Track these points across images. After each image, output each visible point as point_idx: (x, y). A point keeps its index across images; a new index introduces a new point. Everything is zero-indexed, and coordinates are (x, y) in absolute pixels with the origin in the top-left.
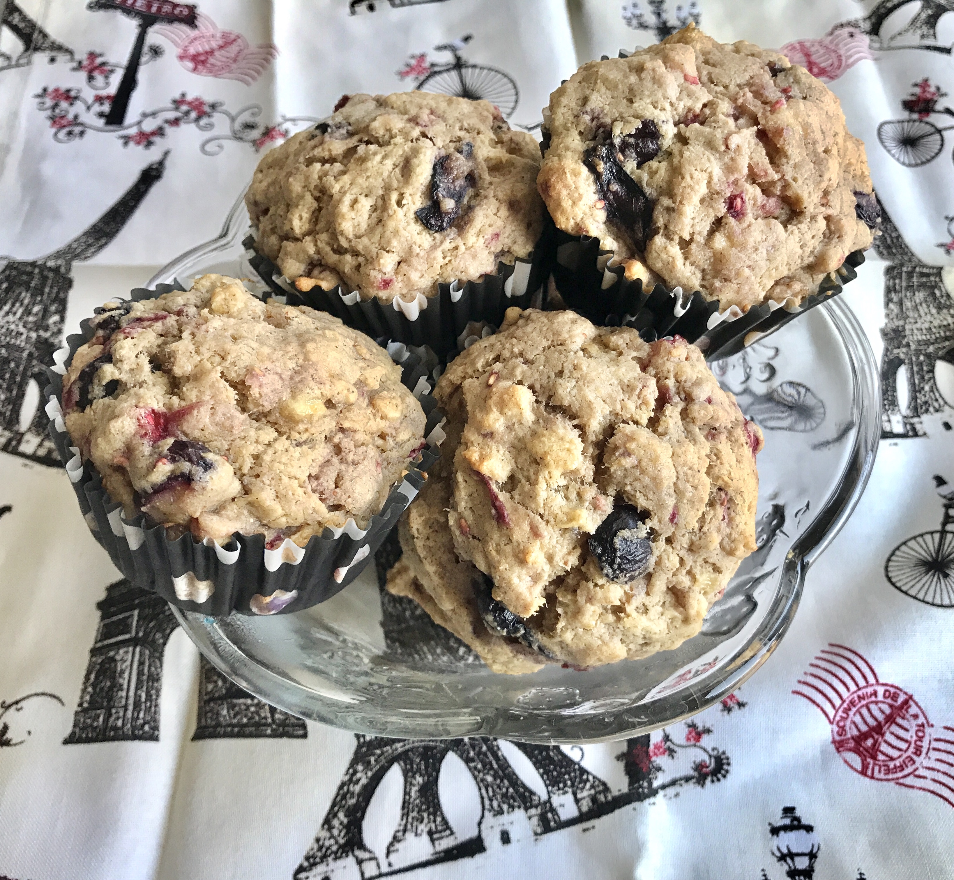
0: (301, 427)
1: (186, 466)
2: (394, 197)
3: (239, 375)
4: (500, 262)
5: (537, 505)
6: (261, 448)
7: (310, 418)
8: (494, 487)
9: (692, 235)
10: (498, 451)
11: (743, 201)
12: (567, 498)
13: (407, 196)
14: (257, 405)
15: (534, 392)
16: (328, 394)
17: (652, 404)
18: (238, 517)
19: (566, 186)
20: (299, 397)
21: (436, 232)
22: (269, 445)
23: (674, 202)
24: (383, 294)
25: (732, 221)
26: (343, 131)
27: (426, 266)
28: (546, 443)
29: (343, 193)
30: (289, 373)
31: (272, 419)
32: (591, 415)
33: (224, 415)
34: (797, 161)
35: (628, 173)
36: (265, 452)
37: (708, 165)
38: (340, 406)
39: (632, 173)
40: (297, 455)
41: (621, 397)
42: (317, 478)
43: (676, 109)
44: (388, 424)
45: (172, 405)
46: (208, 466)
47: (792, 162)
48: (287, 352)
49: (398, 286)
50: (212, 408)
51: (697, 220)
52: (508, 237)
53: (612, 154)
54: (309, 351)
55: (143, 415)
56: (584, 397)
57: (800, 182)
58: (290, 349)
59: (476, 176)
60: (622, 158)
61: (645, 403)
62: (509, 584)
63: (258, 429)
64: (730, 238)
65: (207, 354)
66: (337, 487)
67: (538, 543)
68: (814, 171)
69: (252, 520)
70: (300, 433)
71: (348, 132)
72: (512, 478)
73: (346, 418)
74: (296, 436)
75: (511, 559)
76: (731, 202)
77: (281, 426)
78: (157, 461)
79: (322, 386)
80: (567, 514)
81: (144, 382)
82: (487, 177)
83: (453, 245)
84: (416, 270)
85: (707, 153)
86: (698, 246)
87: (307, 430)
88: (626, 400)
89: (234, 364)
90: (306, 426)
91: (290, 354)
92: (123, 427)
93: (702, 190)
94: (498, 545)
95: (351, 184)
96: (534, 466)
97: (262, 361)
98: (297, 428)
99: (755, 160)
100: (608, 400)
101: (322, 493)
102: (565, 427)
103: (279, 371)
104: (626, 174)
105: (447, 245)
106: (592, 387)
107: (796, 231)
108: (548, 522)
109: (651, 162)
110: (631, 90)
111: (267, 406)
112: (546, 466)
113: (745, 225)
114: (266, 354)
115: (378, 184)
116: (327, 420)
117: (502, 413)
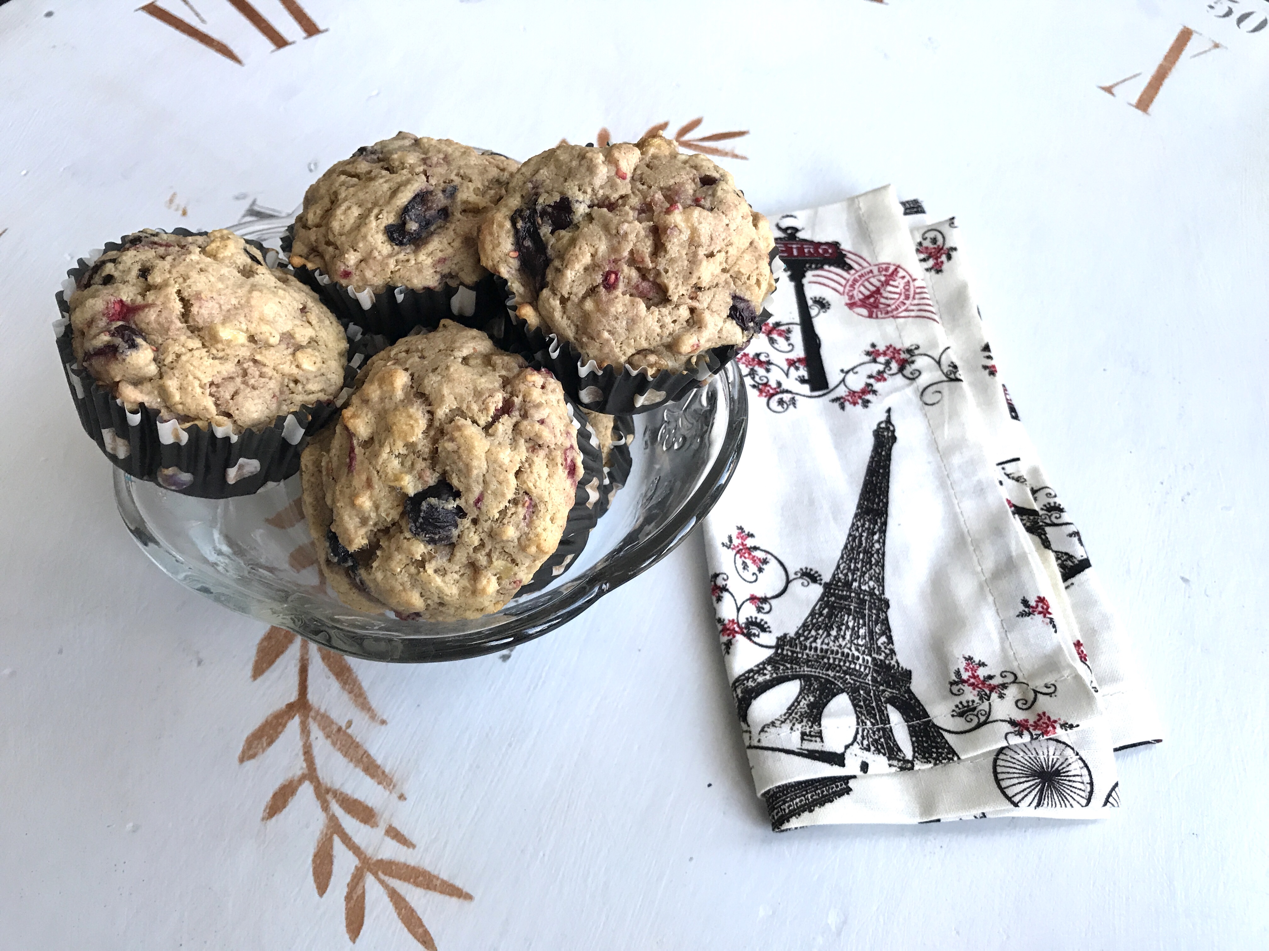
0: (220, 346)
1: (118, 341)
2: (376, 211)
3: (189, 295)
4: (446, 283)
5: (377, 463)
6: (183, 350)
7: (229, 342)
8: (355, 442)
9: (570, 294)
10: (367, 415)
11: (617, 279)
12: (402, 464)
13: (384, 212)
14: (194, 320)
15: (412, 379)
16: (253, 331)
17: (492, 412)
18: (149, 393)
19: (491, 234)
20: (227, 325)
21: (397, 245)
22: (191, 350)
23: (562, 265)
24: (344, 282)
25: (602, 290)
26: (375, 157)
27: (380, 269)
28: (398, 416)
29: (345, 200)
30: (229, 307)
31: (201, 333)
32: (440, 406)
33: (166, 318)
34: (673, 256)
35: (542, 235)
36: (185, 354)
37: (597, 242)
38: (261, 344)
39: (544, 236)
40: (208, 364)
41: (470, 399)
42: (218, 386)
43: (596, 195)
44: (301, 372)
45: (135, 300)
46: (133, 346)
47: (667, 257)
48: (236, 292)
49: (355, 278)
50: (160, 311)
51: (576, 283)
52: (456, 264)
53: (533, 216)
54: (252, 297)
55: (112, 301)
56: (440, 390)
57: (670, 274)
58: (239, 291)
59: (450, 211)
60: (540, 222)
61: (487, 409)
62: (342, 519)
63: (189, 337)
64: (597, 303)
65: (175, 274)
66: (232, 399)
67: (368, 493)
68: (685, 268)
69: (159, 400)
70: (218, 351)
71: (378, 158)
72: (371, 440)
73: (261, 353)
74: (215, 352)
75: (347, 500)
76: (606, 276)
77: (206, 341)
78: (102, 332)
79: (249, 324)
80: (395, 475)
81: (128, 282)
82: (458, 215)
83: (406, 258)
84: (371, 269)
85: (601, 233)
86: (572, 305)
87: (223, 350)
88: (472, 402)
89: (189, 287)
90: (223, 347)
91: (237, 295)
92: (94, 305)
93: (587, 259)
94: (343, 487)
95: (353, 195)
96: (387, 432)
97: (212, 291)
98: (216, 346)
99: (637, 248)
100: (458, 398)
101: (218, 399)
102: (418, 409)
103: (222, 302)
104: (539, 234)
105: (401, 256)
106: (450, 385)
107: (657, 313)
108: (380, 477)
109: (561, 231)
110: (570, 172)
111: (201, 324)
112: (393, 434)
113: (613, 296)
114: (218, 288)
115: (370, 198)
116: (245, 349)
117: (380, 387)
